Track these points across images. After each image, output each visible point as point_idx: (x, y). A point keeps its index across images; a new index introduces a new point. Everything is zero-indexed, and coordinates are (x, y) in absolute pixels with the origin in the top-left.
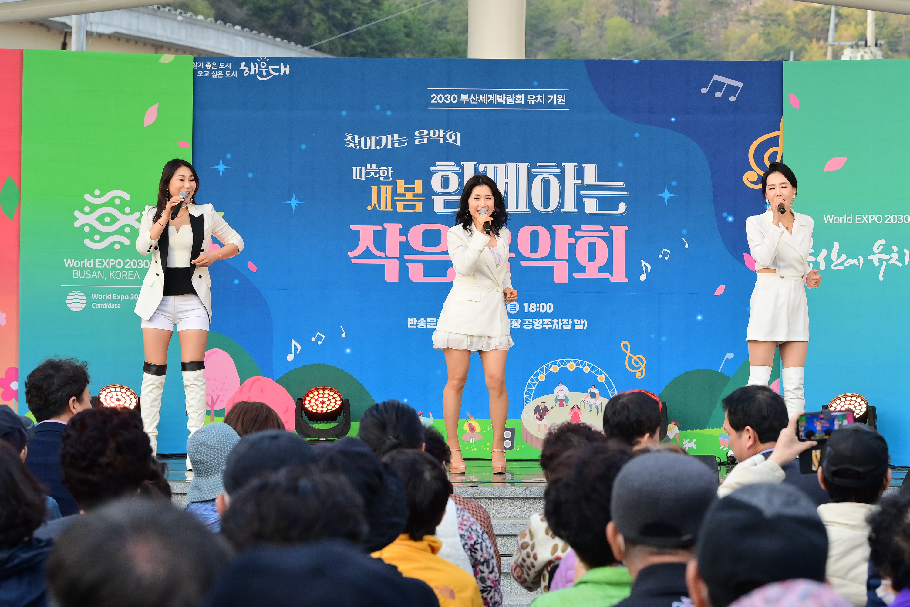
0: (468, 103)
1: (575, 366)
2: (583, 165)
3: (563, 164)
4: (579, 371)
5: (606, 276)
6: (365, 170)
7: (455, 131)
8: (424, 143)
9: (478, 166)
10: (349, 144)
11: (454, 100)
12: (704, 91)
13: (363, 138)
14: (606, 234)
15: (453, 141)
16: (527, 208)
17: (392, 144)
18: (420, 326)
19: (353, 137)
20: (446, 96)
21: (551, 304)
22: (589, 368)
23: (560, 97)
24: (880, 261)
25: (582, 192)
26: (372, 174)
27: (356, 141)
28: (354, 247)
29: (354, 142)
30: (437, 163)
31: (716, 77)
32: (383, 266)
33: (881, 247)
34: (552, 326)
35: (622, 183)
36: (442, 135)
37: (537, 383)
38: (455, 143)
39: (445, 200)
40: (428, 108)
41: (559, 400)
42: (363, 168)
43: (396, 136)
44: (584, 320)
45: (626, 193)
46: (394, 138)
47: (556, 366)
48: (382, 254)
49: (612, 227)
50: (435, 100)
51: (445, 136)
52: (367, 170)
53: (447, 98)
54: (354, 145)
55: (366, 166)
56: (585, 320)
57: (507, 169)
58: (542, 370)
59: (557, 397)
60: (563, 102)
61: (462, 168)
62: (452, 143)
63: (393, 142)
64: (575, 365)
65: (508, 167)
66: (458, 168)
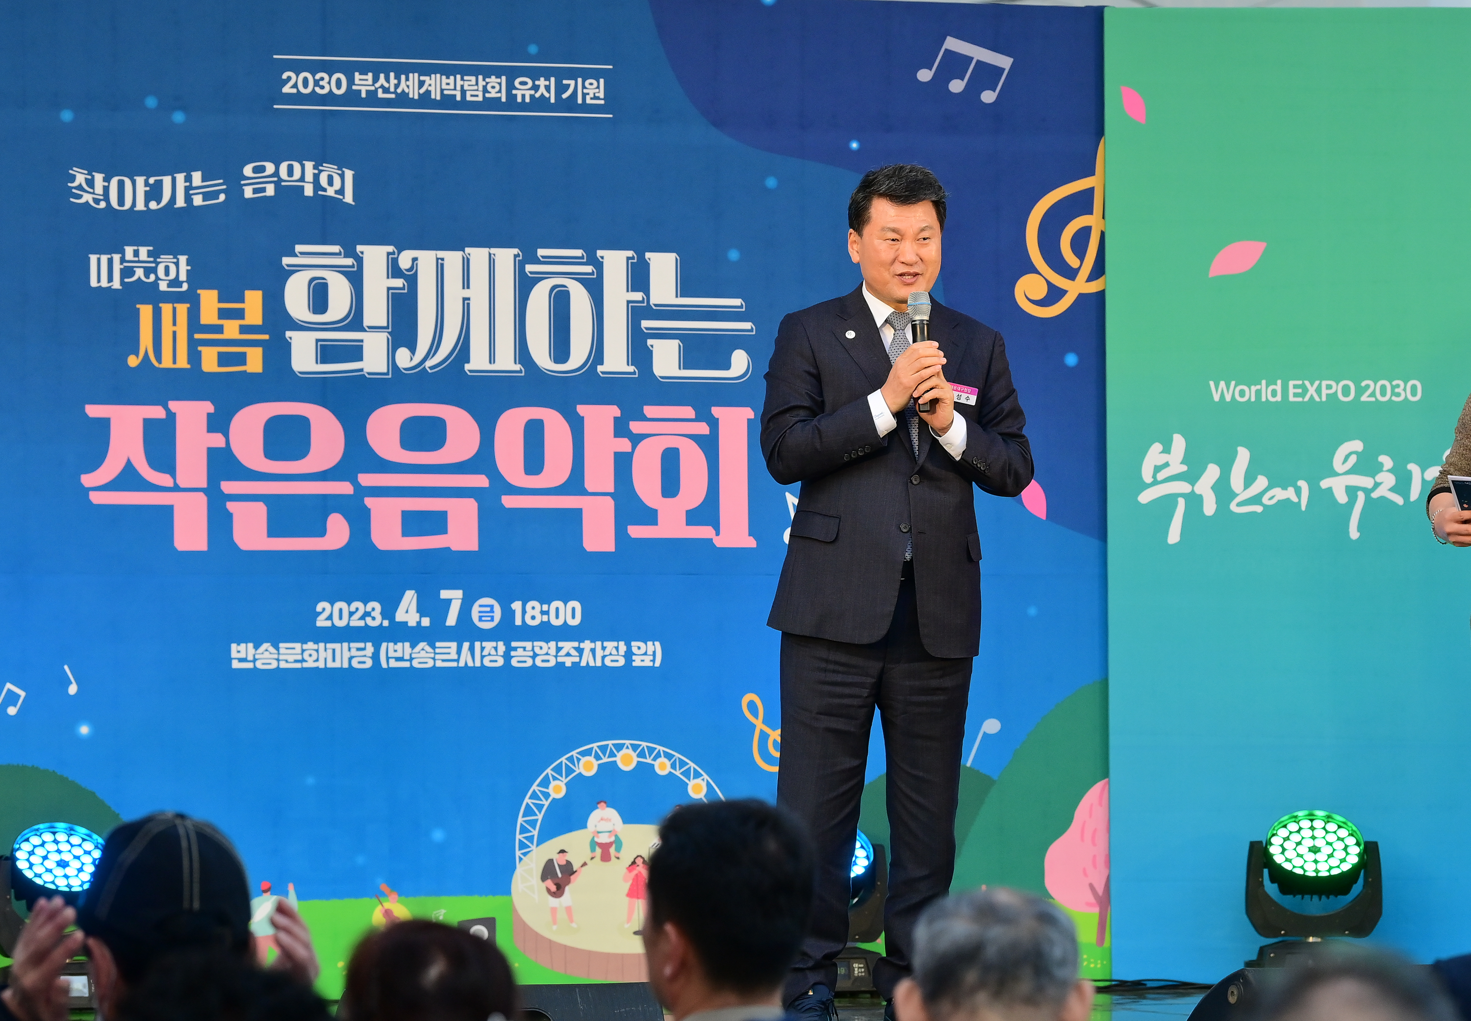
0: (372, 94)
1: (635, 760)
2: (648, 255)
3: (600, 253)
4: (645, 770)
5: (704, 532)
6: (121, 263)
7: (341, 165)
8: (265, 196)
9: (398, 255)
10: (80, 197)
11: (339, 86)
12: (925, 75)
13: (114, 182)
14: (703, 429)
15: (336, 192)
16: (515, 363)
17: (188, 198)
18: (263, 664)
19: (89, 177)
20: (318, 76)
21: (577, 605)
22: (668, 763)
23: (591, 84)
24: (1352, 491)
25: (645, 324)
26: (139, 273)
27: (99, 189)
28: (96, 461)
29: (91, 190)
30: (299, 248)
31: (952, 44)
32: (168, 511)
33: (1353, 459)
34: (581, 659)
35: (737, 302)
36: (309, 177)
37: (546, 803)
38: (341, 197)
39: (317, 341)
40: (275, 107)
41: (601, 845)
42: (116, 258)
43: (197, 177)
44: (655, 643)
45: (747, 325)
46: (191, 182)
47: (591, 759)
48: (164, 480)
49: (716, 411)
50: (292, 87)
51: (316, 177)
52: (126, 264)
53: (321, 83)
54: (93, 198)
55: (123, 253)
56: (657, 644)
57: (466, 263)
58: (558, 770)
59: (593, 837)
60: (598, 98)
61: (359, 260)
62: (334, 197)
63: (191, 192)
64: (634, 755)
65: (468, 260)
66: (349, 261)
